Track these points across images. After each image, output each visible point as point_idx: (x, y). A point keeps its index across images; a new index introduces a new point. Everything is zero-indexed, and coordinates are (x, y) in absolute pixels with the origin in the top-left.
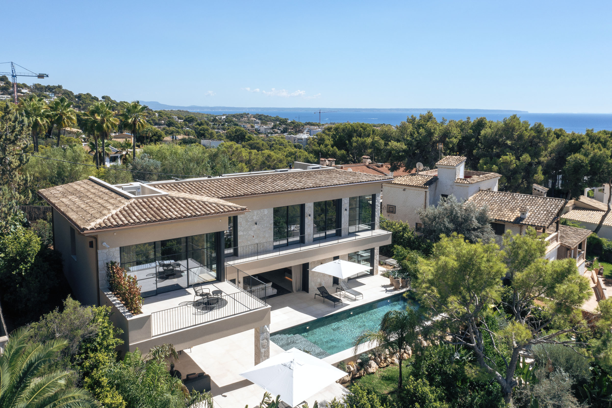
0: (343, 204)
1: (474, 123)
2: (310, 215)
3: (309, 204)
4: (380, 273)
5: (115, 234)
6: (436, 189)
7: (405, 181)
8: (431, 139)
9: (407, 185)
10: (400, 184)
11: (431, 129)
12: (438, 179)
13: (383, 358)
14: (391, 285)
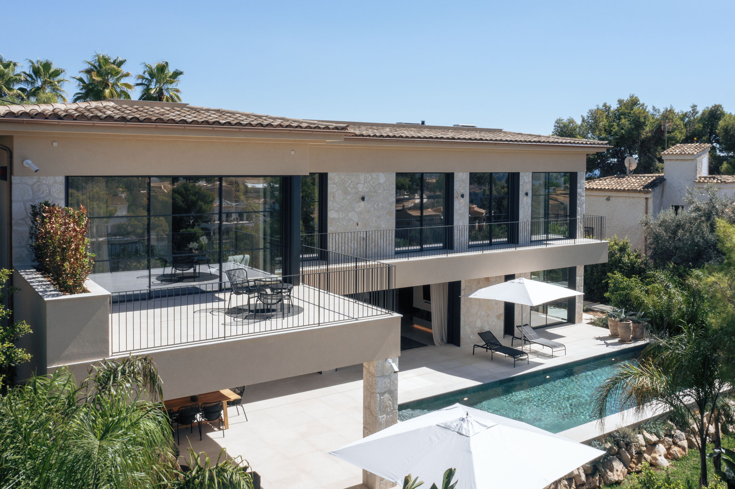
0: (521, 183)
1: (703, 114)
2: (462, 196)
3: (461, 174)
4: (585, 322)
5: (55, 144)
6: (662, 196)
7: (608, 185)
8: (639, 134)
9: (612, 190)
10: (601, 190)
11: (639, 118)
12: (665, 180)
13: (634, 451)
14: (613, 336)
